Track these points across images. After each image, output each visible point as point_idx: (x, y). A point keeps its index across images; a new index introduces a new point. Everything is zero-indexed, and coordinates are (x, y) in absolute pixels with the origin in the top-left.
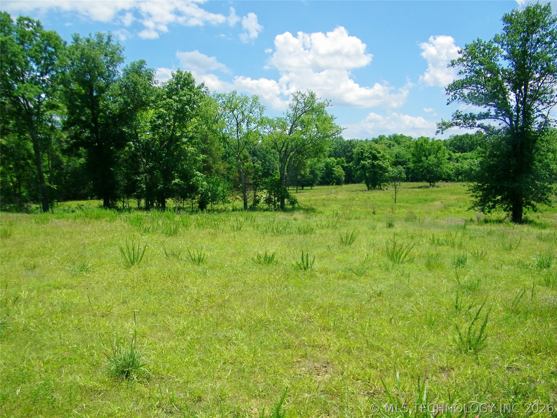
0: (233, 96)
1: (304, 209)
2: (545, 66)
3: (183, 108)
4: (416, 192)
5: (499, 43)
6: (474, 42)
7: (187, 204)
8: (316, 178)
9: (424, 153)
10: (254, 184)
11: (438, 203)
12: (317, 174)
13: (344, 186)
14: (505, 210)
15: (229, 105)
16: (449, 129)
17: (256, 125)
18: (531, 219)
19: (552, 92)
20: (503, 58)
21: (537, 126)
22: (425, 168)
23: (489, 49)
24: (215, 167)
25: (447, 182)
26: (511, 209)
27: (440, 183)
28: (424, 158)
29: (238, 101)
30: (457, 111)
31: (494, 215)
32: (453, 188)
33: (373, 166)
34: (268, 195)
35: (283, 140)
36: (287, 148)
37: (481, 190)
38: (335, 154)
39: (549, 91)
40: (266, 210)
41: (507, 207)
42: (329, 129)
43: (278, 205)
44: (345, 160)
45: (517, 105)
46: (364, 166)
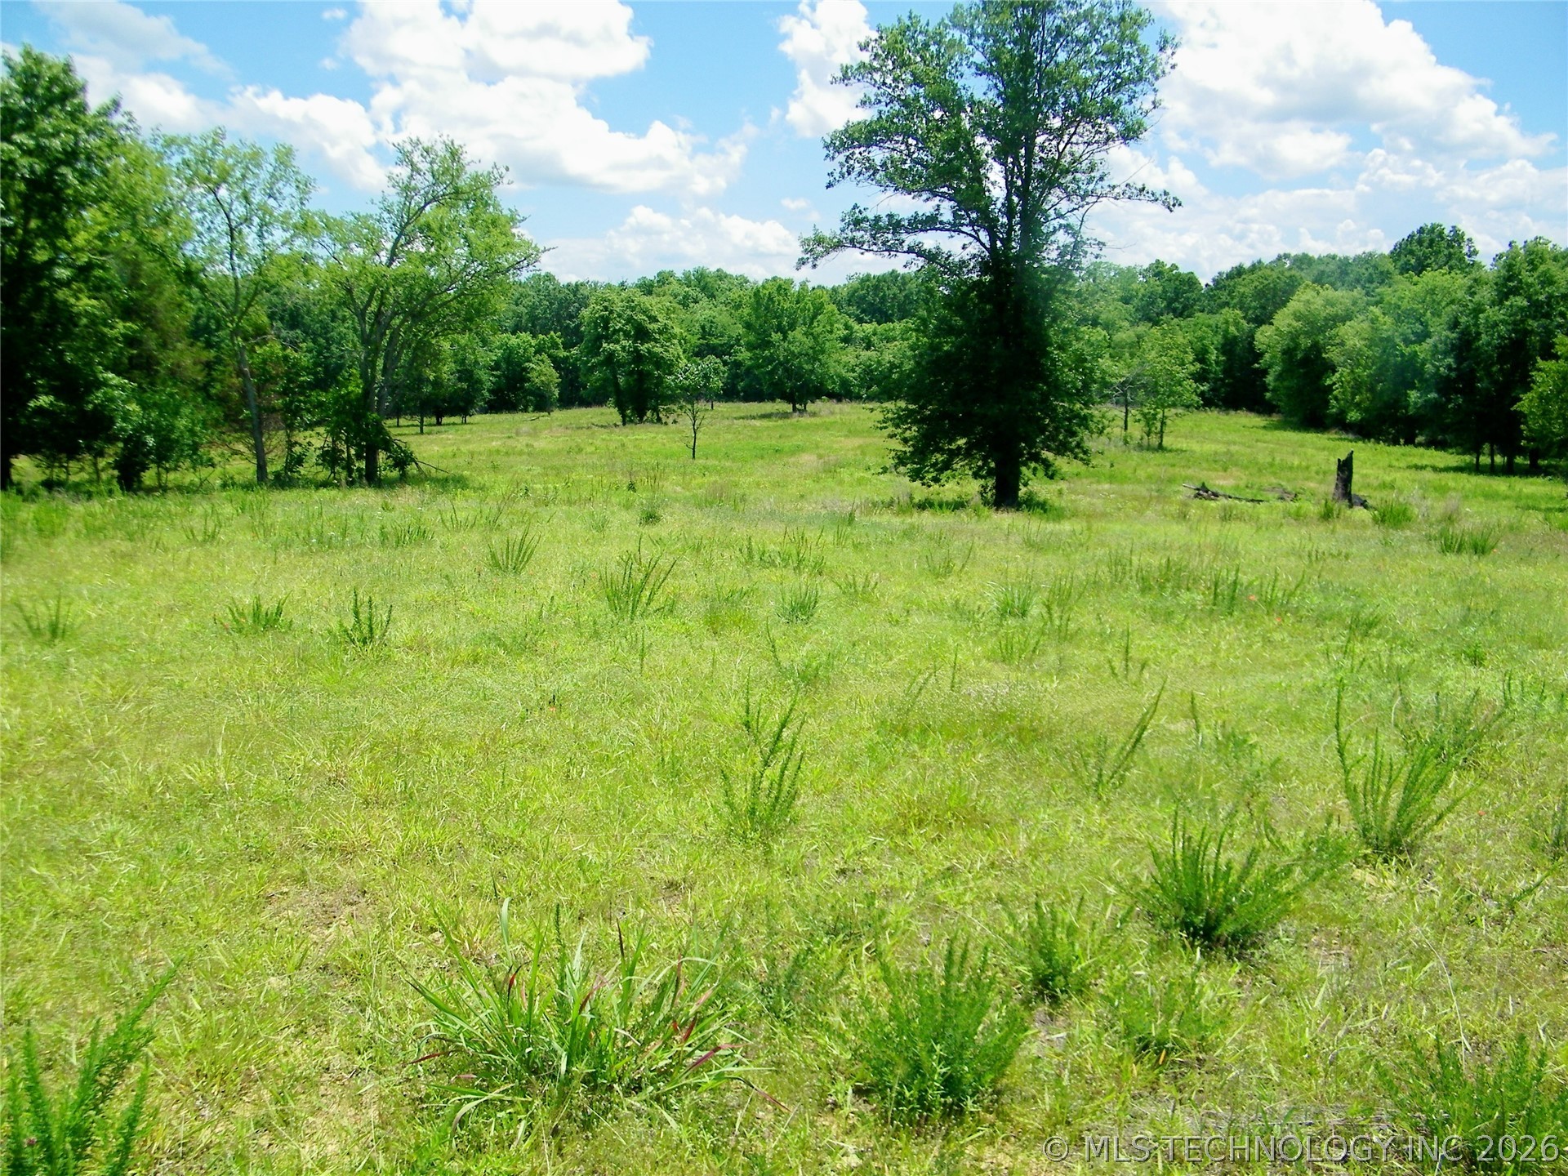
0: (215, 144)
1: (436, 481)
2: (1075, 99)
3: (50, 173)
4: (754, 429)
5: (963, 29)
6: (899, 20)
7: (78, 472)
8: (479, 390)
9: (775, 322)
10: (287, 408)
11: (808, 459)
12: (479, 381)
13: (558, 414)
14: (976, 475)
15: (203, 171)
16: (833, 254)
17: (288, 235)
18: (1041, 499)
19: (1092, 169)
20: (973, 70)
21: (1054, 255)
22: (781, 364)
23: (938, 43)
24: (167, 359)
25: (839, 400)
26: (990, 473)
27: (821, 406)
28: (776, 337)
29: (230, 161)
30: (855, 207)
31: (950, 489)
32: (854, 417)
33: (638, 357)
34: (330, 439)
35: (371, 281)
36: (382, 304)
37: (914, 422)
38: (533, 323)
39: (1085, 165)
40: (325, 484)
41: (980, 468)
42: (502, 250)
43: (359, 470)
44: (559, 341)
45: (1008, 198)
46: (611, 356)
